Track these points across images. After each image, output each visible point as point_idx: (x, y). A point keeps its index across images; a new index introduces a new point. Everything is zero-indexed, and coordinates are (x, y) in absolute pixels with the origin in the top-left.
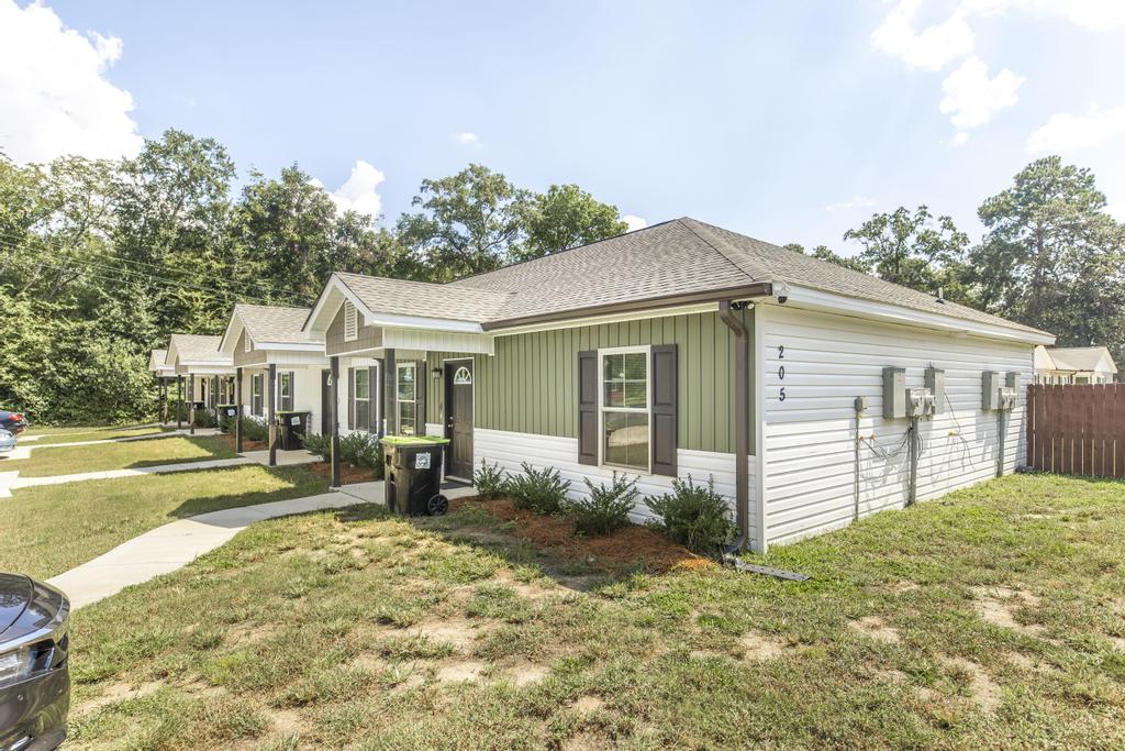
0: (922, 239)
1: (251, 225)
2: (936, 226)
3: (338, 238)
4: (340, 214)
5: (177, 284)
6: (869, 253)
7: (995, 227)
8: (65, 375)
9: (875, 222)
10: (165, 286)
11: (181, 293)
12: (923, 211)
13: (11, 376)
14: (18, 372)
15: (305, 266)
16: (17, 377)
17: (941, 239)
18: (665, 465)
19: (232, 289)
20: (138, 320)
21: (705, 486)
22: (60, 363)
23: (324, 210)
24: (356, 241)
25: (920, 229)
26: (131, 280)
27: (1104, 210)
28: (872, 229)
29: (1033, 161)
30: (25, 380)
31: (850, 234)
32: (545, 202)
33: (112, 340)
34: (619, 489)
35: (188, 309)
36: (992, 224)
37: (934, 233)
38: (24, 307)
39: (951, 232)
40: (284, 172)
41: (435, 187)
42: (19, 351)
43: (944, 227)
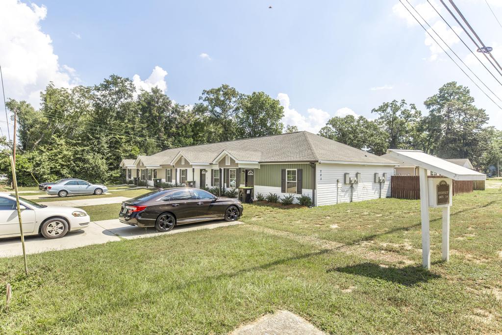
0: (403, 113)
1: (141, 110)
2: (408, 107)
3: (172, 114)
4: (173, 105)
5: (116, 133)
6: (382, 118)
7: (431, 109)
8: (77, 167)
9: (384, 106)
10: (111, 134)
11: (118, 136)
12: (403, 102)
13: (60, 167)
14: (62, 165)
15: (160, 125)
16: (61, 168)
17: (411, 113)
18: (299, 192)
19: (135, 134)
20: (103, 146)
21: (307, 195)
22: (76, 162)
23: (167, 103)
24: (178, 115)
25: (403, 109)
26: (100, 131)
27: (473, 104)
28: (383, 108)
29: (446, 83)
30: (65, 168)
31: (374, 110)
32: (251, 99)
33: (94, 154)
34: (291, 197)
35: (120, 142)
36: (430, 108)
37: (408, 110)
38: (63, 142)
39: (415, 110)
40: (152, 89)
41: (208, 93)
42: (62, 158)
43: (412, 108)
